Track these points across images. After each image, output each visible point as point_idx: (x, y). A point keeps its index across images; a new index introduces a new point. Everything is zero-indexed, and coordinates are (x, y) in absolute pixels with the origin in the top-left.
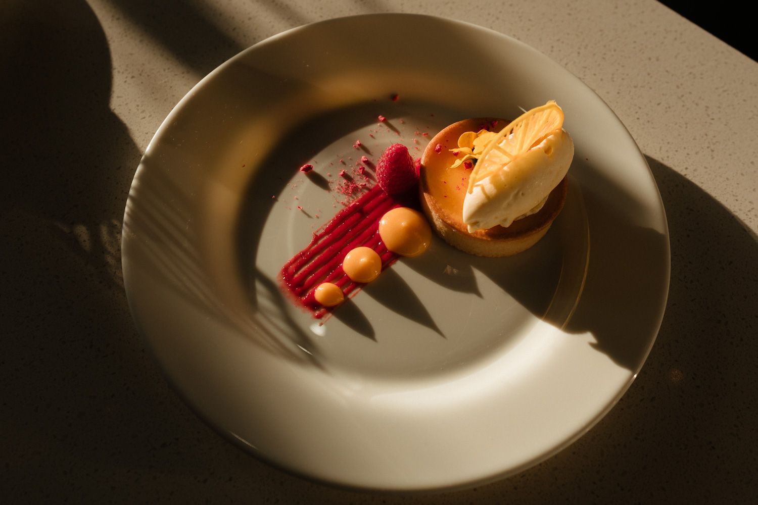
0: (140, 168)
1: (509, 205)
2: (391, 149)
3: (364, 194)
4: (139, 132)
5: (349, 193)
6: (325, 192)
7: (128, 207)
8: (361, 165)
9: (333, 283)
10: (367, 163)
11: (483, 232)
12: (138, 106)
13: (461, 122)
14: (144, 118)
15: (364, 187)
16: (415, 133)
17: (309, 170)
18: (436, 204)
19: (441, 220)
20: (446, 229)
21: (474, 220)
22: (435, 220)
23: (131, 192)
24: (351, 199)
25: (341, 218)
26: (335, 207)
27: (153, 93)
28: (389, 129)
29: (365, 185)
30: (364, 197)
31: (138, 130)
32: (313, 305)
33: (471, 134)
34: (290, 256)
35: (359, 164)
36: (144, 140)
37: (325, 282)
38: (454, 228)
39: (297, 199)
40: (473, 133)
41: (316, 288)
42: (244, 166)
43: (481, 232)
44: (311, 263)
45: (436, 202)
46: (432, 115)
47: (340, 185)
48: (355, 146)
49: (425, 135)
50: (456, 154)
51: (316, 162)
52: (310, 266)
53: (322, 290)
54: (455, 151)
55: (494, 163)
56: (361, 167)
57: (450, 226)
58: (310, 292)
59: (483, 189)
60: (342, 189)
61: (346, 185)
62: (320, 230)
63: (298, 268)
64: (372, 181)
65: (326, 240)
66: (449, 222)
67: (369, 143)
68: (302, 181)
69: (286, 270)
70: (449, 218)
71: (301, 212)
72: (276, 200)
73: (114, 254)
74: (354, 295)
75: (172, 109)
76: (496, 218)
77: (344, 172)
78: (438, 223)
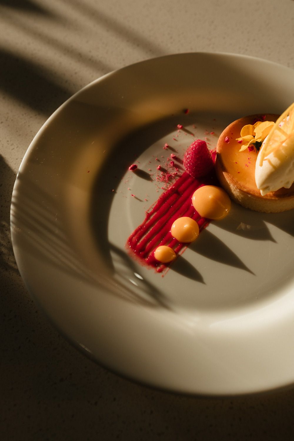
0: (16, 183)
1: (290, 171)
2: (194, 144)
3: (177, 180)
4: (12, 159)
5: (166, 181)
6: (149, 183)
7: (12, 210)
8: (171, 160)
9: (166, 245)
10: (175, 158)
11: (271, 194)
12: (8, 141)
13: (239, 120)
14: (14, 149)
15: (176, 175)
16: (205, 133)
17: (135, 168)
18: (234, 179)
19: (238, 190)
20: (242, 196)
21: (265, 186)
22: (233, 191)
23: (13, 200)
24: (168, 184)
25: (163, 199)
26: (158, 192)
27: (17, 131)
28: (186, 133)
29: (177, 173)
30: (177, 182)
31: (10, 158)
32: (154, 263)
33: (250, 126)
34: (132, 230)
35: (169, 160)
36: (15, 164)
37: (160, 246)
38: (250, 194)
39: (130, 190)
40: (251, 126)
41: (155, 251)
42: (89, 172)
43: (270, 194)
44: (147, 234)
45: (233, 178)
46: (215, 120)
47: (159, 176)
48: (165, 148)
49: (212, 134)
50: (240, 142)
51: (139, 163)
52: (147, 236)
53: (159, 252)
54: (240, 139)
55: (276, 141)
56: (171, 162)
57: (246, 194)
58: (150, 254)
59: (270, 162)
60: (160, 179)
61: (163, 176)
62: (150, 209)
63: (139, 238)
64: (181, 171)
65: (156, 215)
66: (245, 190)
67: (173, 145)
68: (132, 177)
69: (130, 240)
70: (245, 188)
71: (134, 198)
72: (115, 192)
73: (6, 245)
74: (183, 252)
75: (32, 140)
76: (282, 182)
77: (160, 167)
78: (235, 192)
